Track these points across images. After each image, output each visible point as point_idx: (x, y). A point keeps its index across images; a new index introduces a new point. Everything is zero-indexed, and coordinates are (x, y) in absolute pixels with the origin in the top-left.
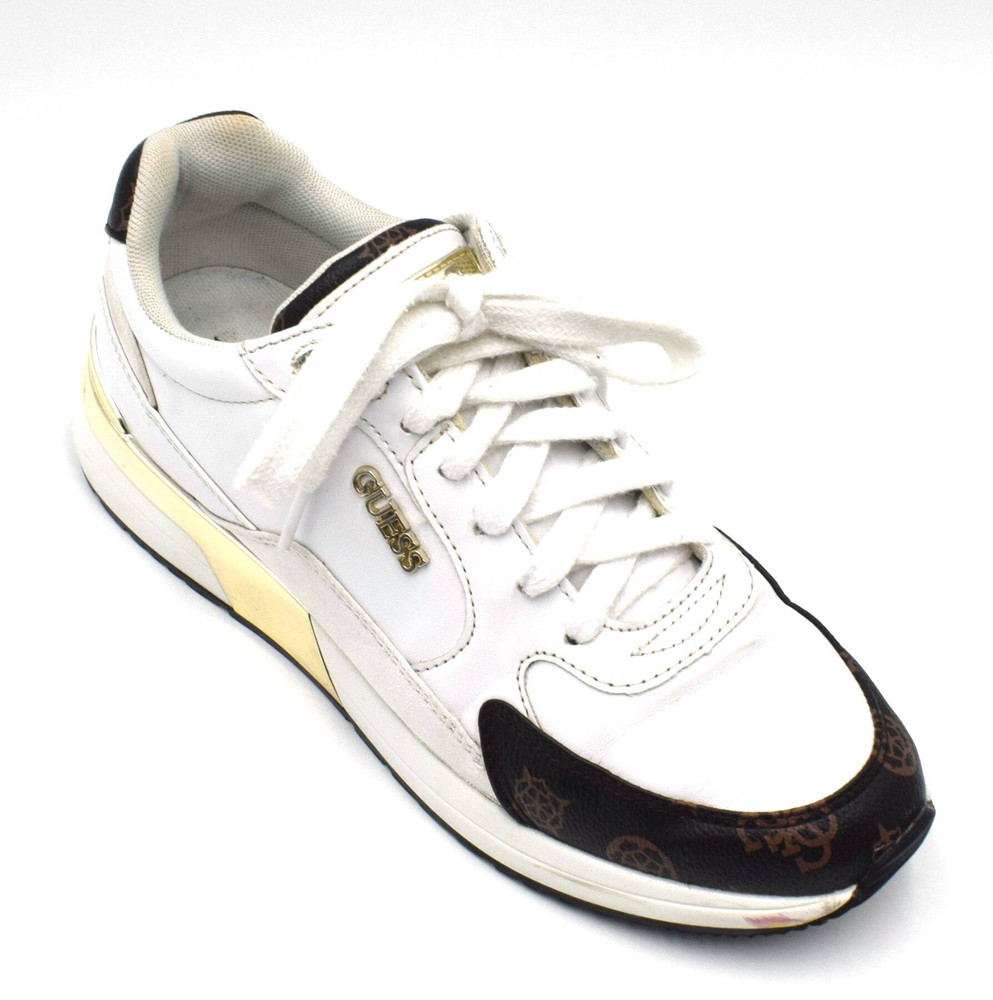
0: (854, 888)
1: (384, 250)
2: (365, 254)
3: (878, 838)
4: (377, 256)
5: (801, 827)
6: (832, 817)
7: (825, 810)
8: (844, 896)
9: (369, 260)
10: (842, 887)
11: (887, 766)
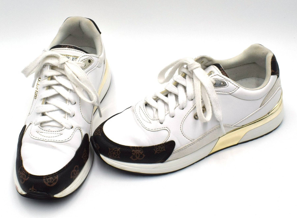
0: (26, 193)
1: (65, 47)
2: (63, 46)
3: (32, 188)
4: (64, 47)
5: (25, 175)
6: (28, 177)
7: (29, 176)
8: (24, 193)
9: (62, 47)
10: (25, 192)
11: (44, 180)
